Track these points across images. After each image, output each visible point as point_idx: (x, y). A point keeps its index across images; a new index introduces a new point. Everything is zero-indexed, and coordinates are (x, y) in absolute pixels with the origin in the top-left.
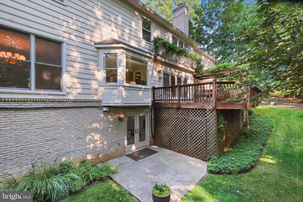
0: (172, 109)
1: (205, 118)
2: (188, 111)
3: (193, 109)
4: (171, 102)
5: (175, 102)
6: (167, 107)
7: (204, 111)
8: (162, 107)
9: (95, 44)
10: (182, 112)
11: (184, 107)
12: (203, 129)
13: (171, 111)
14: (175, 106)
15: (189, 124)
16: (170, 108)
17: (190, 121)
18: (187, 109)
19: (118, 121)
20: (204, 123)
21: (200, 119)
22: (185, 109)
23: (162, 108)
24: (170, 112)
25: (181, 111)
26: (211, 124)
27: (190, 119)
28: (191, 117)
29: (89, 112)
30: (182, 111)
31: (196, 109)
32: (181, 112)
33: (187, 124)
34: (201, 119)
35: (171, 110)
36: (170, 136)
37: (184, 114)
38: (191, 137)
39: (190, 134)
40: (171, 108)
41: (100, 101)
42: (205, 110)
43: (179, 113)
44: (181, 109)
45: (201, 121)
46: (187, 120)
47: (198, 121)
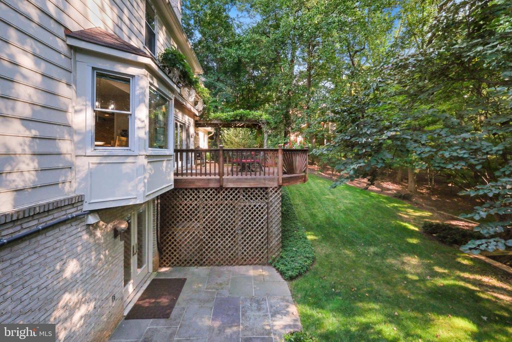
0: (206, 190)
1: (267, 201)
2: (239, 192)
3: (246, 188)
4: (203, 177)
5: (213, 177)
6: (196, 187)
7: (265, 190)
8: (180, 187)
9: (67, 36)
10: (226, 195)
11: (231, 185)
12: (262, 218)
13: (204, 195)
14: (212, 185)
15: (240, 213)
16: (200, 189)
17: (242, 208)
18: (236, 189)
19: (113, 239)
20: (264, 208)
21: (258, 203)
22: (231, 189)
23: (181, 189)
24: (201, 197)
25: (224, 192)
26: (276, 208)
27: (242, 205)
28: (244, 200)
29: (55, 241)
30: (226, 192)
31: (251, 188)
32: (224, 195)
33: (236, 214)
34: (260, 203)
35: (204, 192)
36: (202, 240)
37: (230, 198)
38: (242, 233)
39: (242, 228)
40: (204, 188)
41: (80, 200)
42: (267, 188)
43: (221, 197)
44: (224, 190)
45: (260, 206)
46: (236, 207)
47: (255, 206)
